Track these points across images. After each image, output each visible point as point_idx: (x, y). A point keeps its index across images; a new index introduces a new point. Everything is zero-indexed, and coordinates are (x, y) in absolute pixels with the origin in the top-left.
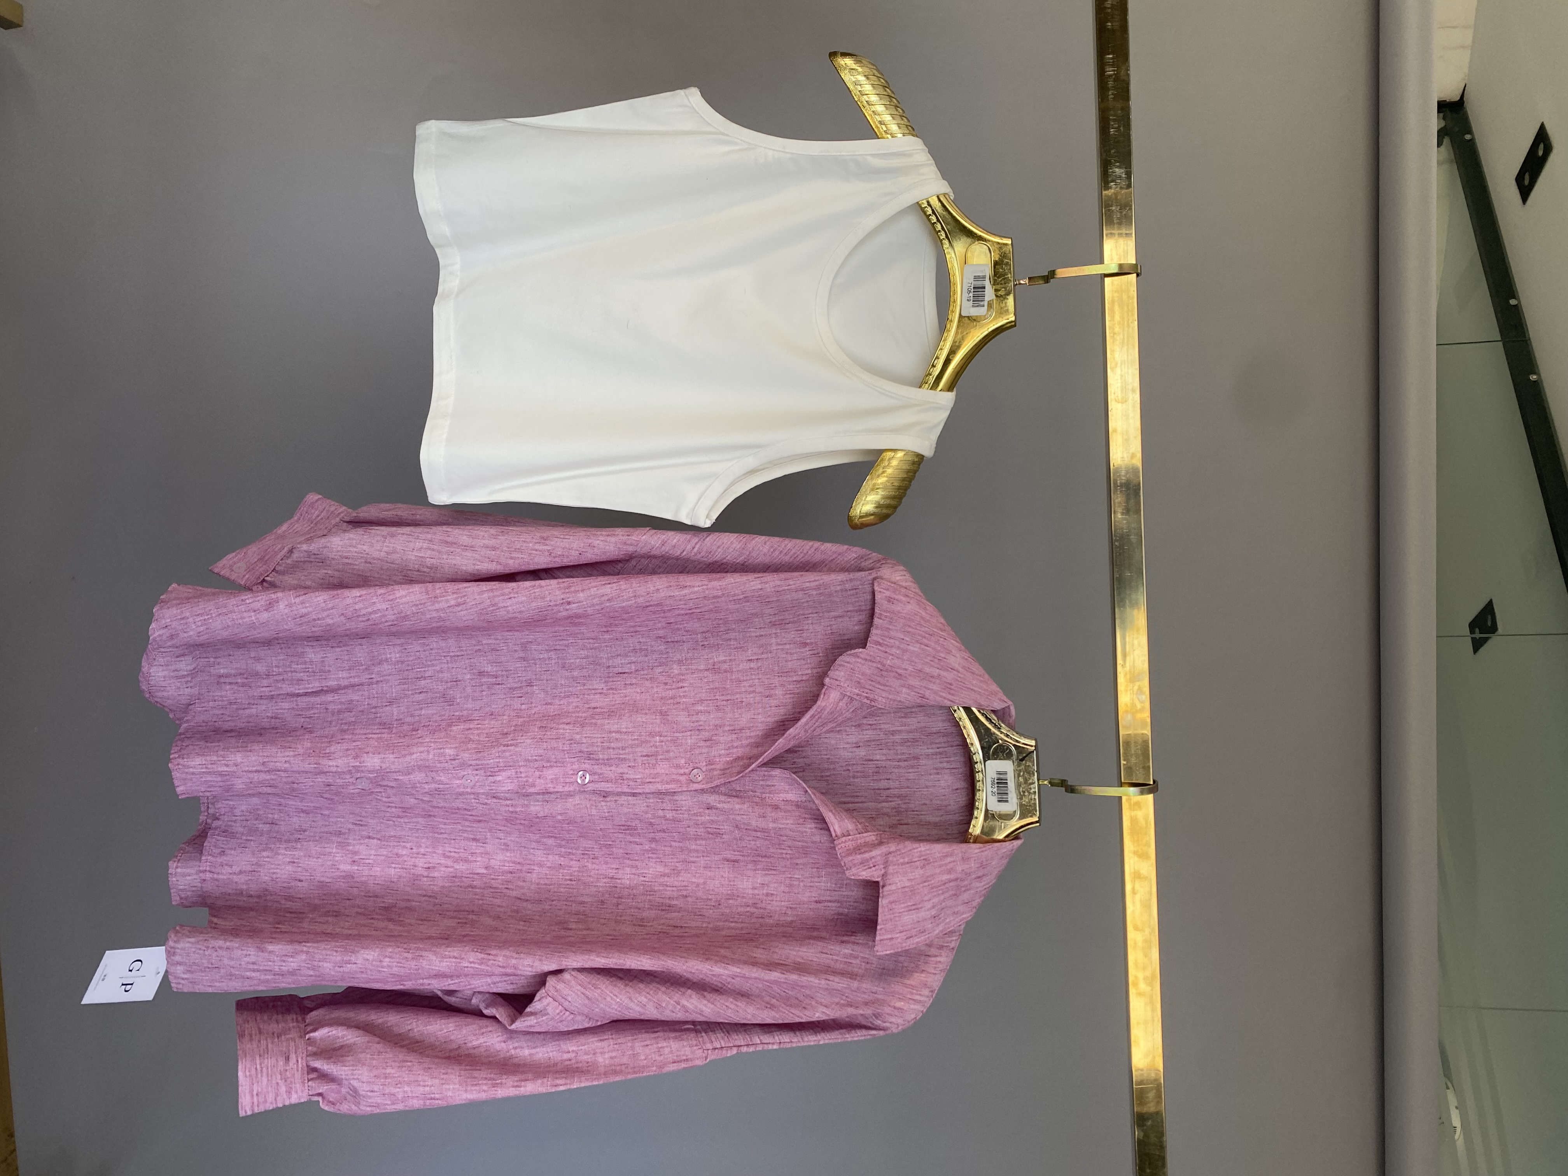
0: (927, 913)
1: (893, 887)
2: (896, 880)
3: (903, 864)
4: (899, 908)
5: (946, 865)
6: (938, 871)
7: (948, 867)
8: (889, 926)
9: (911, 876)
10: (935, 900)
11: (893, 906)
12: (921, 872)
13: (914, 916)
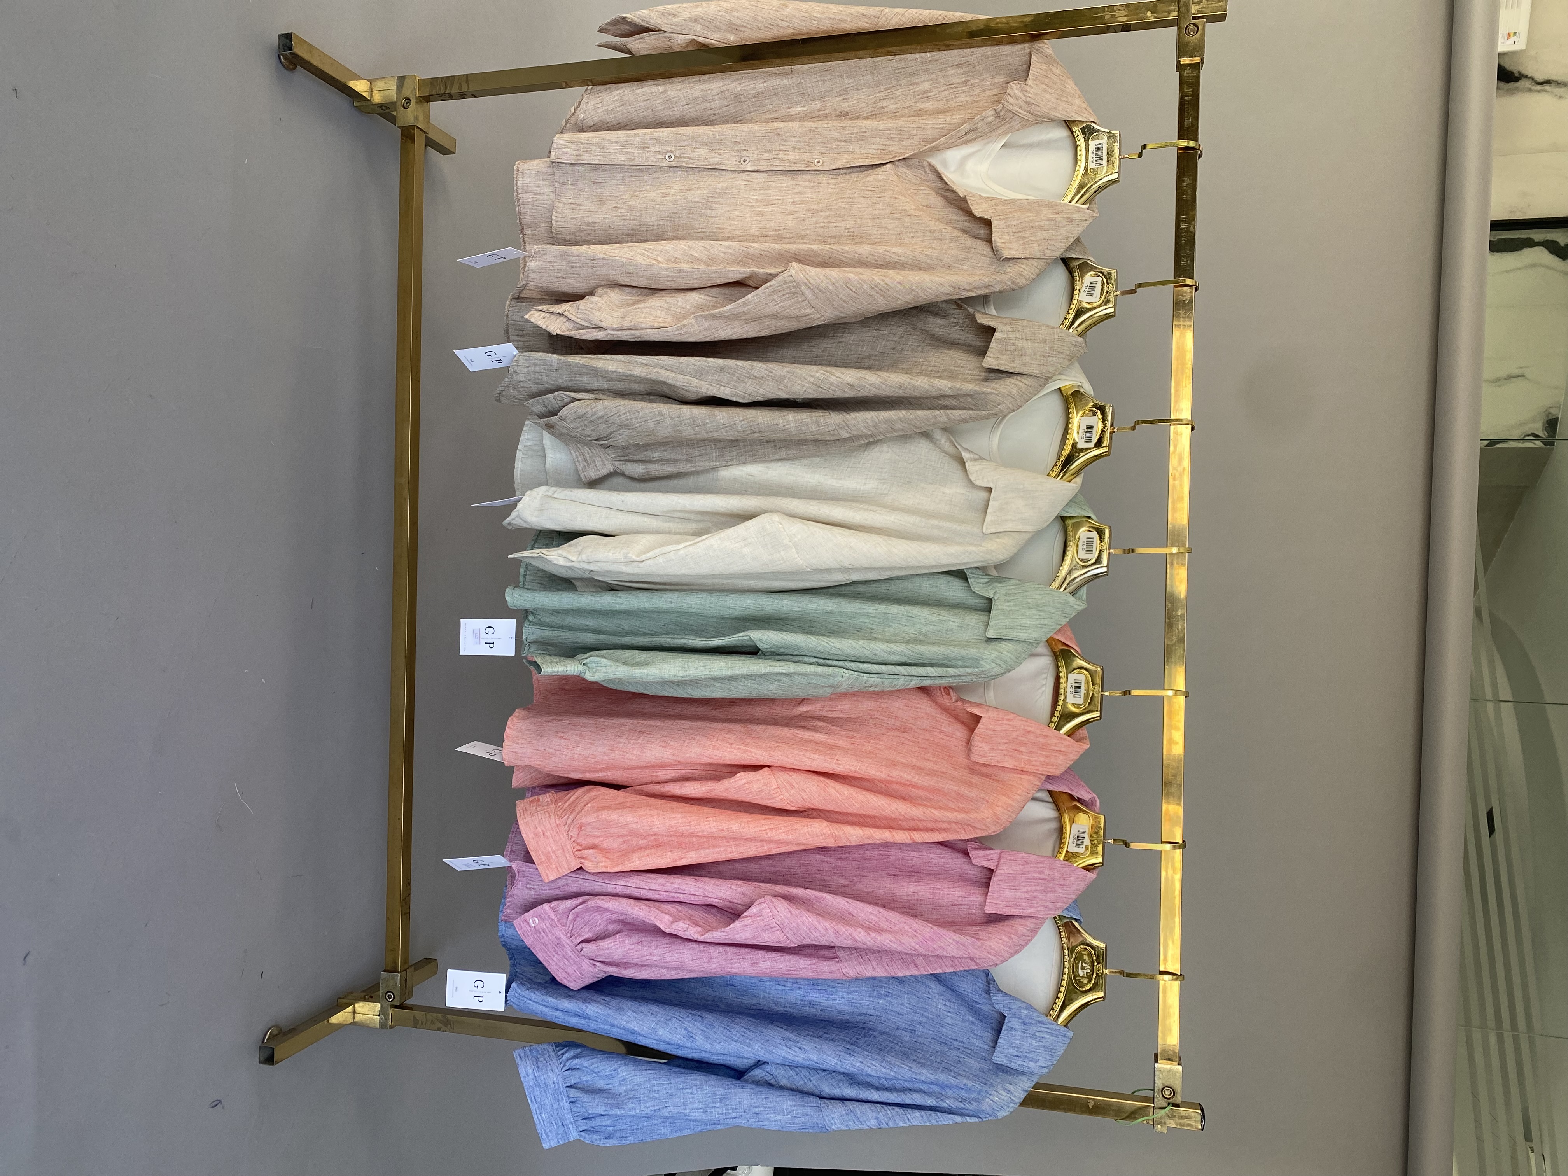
0: (1023, 894)
1: (1001, 872)
2: (1005, 868)
3: (1010, 860)
4: (1004, 885)
5: (1038, 868)
6: (1032, 870)
7: (1040, 869)
8: (996, 895)
9: (1014, 868)
10: (1029, 888)
11: (1000, 883)
12: (1022, 868)
13: (1013, 893)
